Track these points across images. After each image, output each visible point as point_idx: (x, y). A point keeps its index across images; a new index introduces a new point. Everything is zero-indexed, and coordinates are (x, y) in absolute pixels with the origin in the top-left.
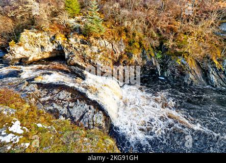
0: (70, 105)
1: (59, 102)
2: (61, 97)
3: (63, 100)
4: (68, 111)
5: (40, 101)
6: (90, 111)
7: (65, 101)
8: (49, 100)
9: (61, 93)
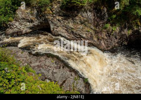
0: (55, 71)
1: (45, 68)
2: (47, 64)
3: (48, 66)
4: (53, 75)
5: (31, 66)
6: (71, 77)
7: (50, 67)
8: (38, 66)
9: (47, 60)
